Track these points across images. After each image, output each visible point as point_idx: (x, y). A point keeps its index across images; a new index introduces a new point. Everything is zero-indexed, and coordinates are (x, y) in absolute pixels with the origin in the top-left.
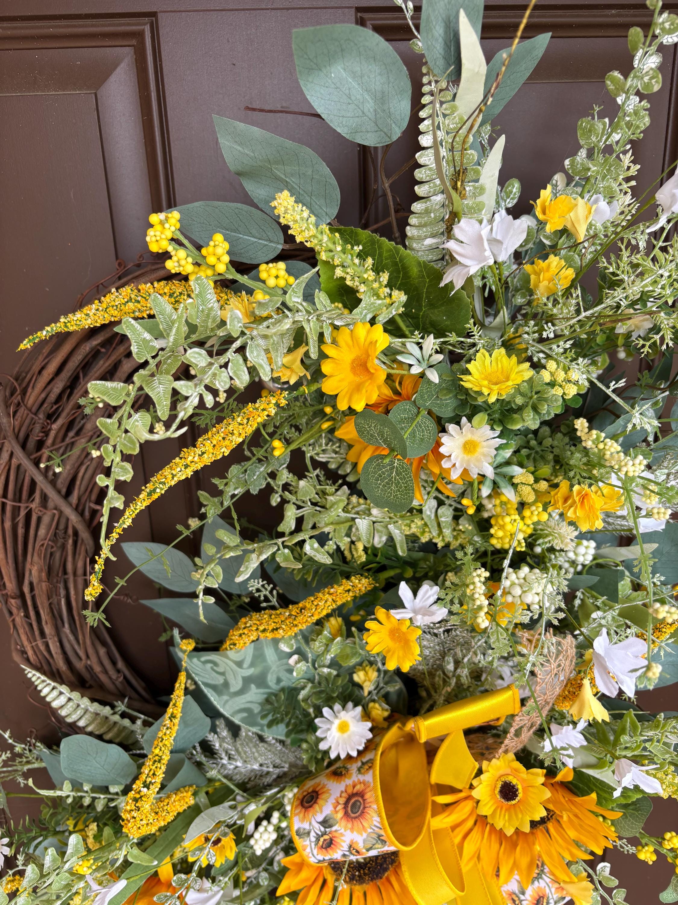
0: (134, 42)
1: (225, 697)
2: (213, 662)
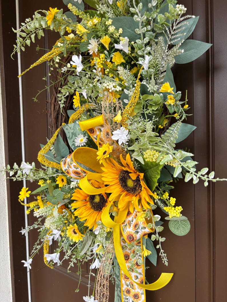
1: (70, 140)
2: (67, 129)
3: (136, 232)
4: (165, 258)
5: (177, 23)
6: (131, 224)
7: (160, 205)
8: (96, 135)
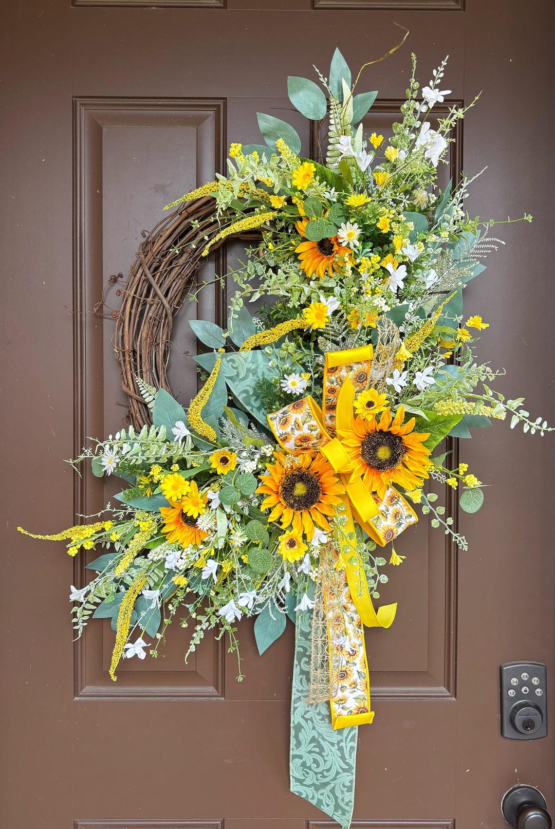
0: (215, 109)
1: (236, 383)
2: (233, 361)
3: (398, 524)
4: (464, 542)
6: (388, 515)
7: (439, 478)
8: (336, 376)
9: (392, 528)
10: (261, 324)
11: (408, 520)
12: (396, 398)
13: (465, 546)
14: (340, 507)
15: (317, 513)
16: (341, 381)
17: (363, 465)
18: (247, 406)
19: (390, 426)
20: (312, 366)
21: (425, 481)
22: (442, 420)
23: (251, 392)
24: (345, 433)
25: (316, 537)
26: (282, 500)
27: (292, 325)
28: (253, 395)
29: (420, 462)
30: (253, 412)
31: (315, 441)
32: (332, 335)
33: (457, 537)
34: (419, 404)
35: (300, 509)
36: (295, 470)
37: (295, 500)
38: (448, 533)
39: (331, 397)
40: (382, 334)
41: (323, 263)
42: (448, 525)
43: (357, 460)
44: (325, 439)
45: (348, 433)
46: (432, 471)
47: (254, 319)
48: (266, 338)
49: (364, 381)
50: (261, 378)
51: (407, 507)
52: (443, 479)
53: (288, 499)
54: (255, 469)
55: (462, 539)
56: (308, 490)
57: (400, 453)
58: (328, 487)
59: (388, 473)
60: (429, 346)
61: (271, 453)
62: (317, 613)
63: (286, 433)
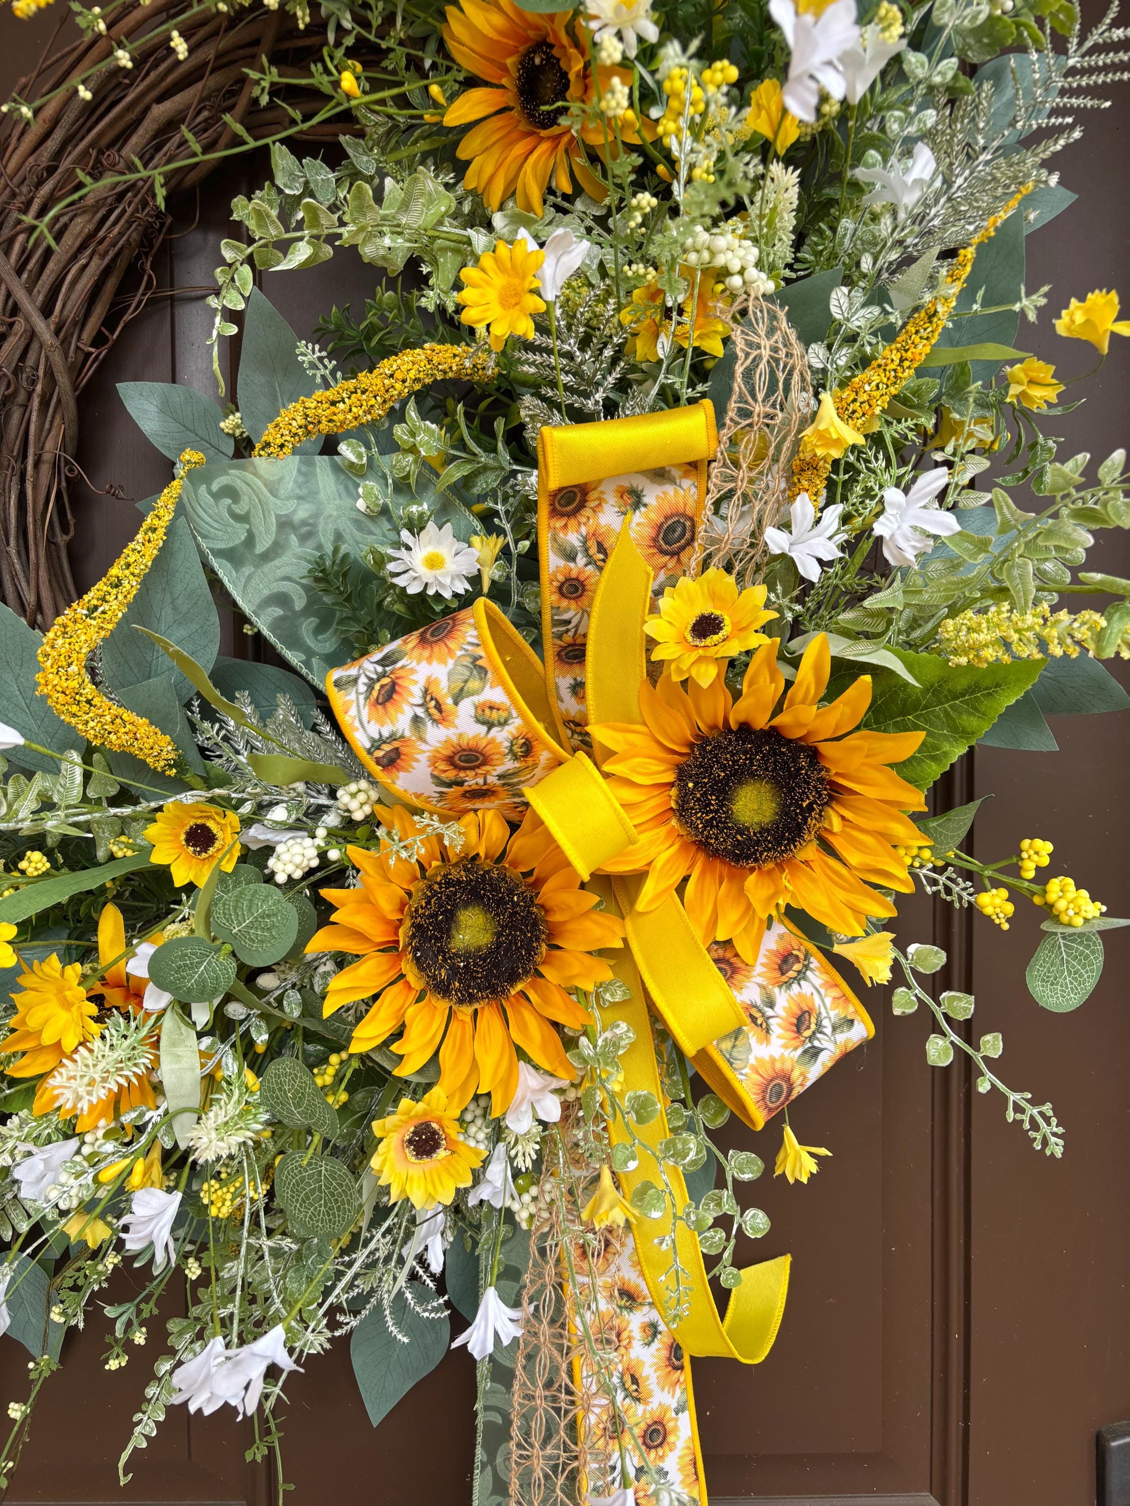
1: (247, 570)
2: (230, 492)
3: (805, 1052)
4: (1049, 1124)
5: (1088, 44)
6: (771, 1021)
7: (948, 891)
8: (583, 530)
9: (788, 1066)
10: (330, 366)
11: (841, 1037)
12: (798, 608)
13: (1053, 1139)
14: (606, 990)
15: (528, 1015)
16: (601, 548)
17: (685, 847)
18: (288, 648)
19: (778, 709)
20: (507, 512)
21: (900, 900)
22: (963, 683)
23: (299, 603)
24: (619, 736)
25: (523, 1100)
26: (408, 967)
27: (430, 361)
28: (307, 611)
29: (883, 836)
30: (311, 670)
31: (509, 765)
32: (567, 388)
33: (1023, 1104)
34: (880, 629)
35: (472, 998)
36: (456, 865)
37: (454, 970)
38: (989, 1087)
39: (571, 612)
40: (747, 355)
41: (540, 157)
42: (986, 1059)
43: (663, 830)
44: (544, 757)
45: (632, 737)
46: (921, 867)
47: (303, 350)
48: (341, 406)
49: (683, 548)
50: (329, 549)
51: (835, 993)
52: (964, 894)
53: (429, 966)
54: (315, 863)
55: (1041, 1114)
56: (499, 935)
57: (810, 805)
58: (564, 923)
59: (770, 872)
60: (911, 430)
61: (367, 809)
62: (530, 1357)
63: (393, 737)
